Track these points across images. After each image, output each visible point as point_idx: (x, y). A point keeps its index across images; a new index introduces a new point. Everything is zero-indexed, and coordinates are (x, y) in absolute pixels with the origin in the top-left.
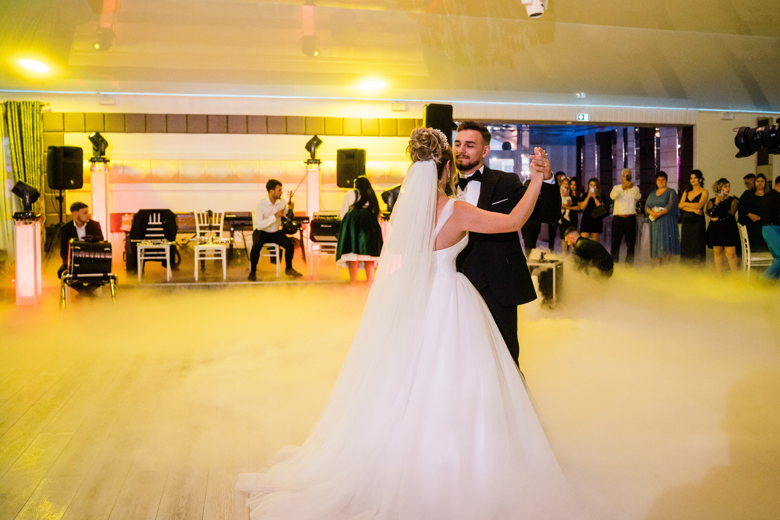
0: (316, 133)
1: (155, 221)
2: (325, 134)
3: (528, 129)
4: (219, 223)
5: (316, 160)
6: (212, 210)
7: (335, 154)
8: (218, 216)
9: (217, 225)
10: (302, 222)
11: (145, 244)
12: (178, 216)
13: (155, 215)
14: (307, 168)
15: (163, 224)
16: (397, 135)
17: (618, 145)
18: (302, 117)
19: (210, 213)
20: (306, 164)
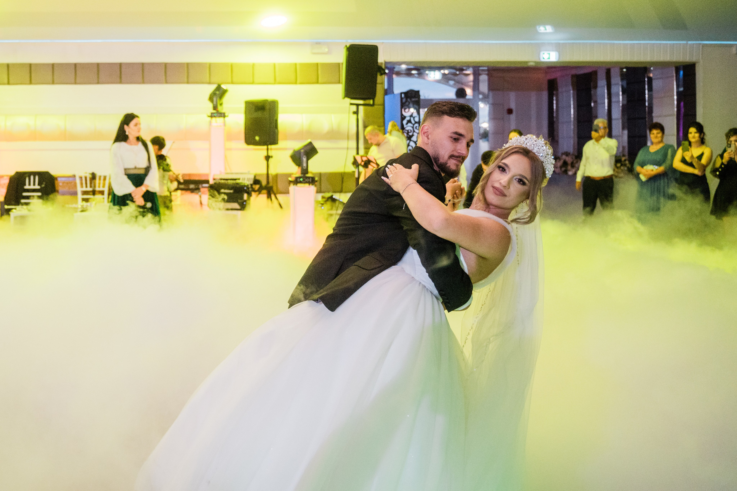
0: (220, 83)
1: (32, 184)
2: (232, 83)
3: (487, 73)
4: (104, 186)
5: (221, 113)
6: (95, 172)
7: (243, 106)
8: (102, 178)
9: (101, 189)
10: (200, 186)
11: (20, 210)
12: (59, 179)
13: (32, 177)
14: (210, 122)
15: (41, 188)
16: (317, 82)
17: (599, 90)
18: (206, 64)
19: (94, 177)
20: (210, 118)
